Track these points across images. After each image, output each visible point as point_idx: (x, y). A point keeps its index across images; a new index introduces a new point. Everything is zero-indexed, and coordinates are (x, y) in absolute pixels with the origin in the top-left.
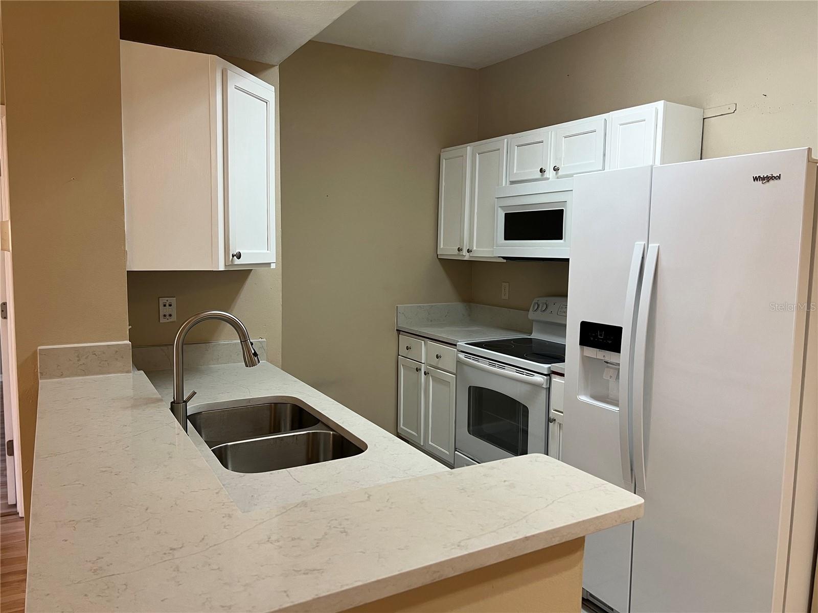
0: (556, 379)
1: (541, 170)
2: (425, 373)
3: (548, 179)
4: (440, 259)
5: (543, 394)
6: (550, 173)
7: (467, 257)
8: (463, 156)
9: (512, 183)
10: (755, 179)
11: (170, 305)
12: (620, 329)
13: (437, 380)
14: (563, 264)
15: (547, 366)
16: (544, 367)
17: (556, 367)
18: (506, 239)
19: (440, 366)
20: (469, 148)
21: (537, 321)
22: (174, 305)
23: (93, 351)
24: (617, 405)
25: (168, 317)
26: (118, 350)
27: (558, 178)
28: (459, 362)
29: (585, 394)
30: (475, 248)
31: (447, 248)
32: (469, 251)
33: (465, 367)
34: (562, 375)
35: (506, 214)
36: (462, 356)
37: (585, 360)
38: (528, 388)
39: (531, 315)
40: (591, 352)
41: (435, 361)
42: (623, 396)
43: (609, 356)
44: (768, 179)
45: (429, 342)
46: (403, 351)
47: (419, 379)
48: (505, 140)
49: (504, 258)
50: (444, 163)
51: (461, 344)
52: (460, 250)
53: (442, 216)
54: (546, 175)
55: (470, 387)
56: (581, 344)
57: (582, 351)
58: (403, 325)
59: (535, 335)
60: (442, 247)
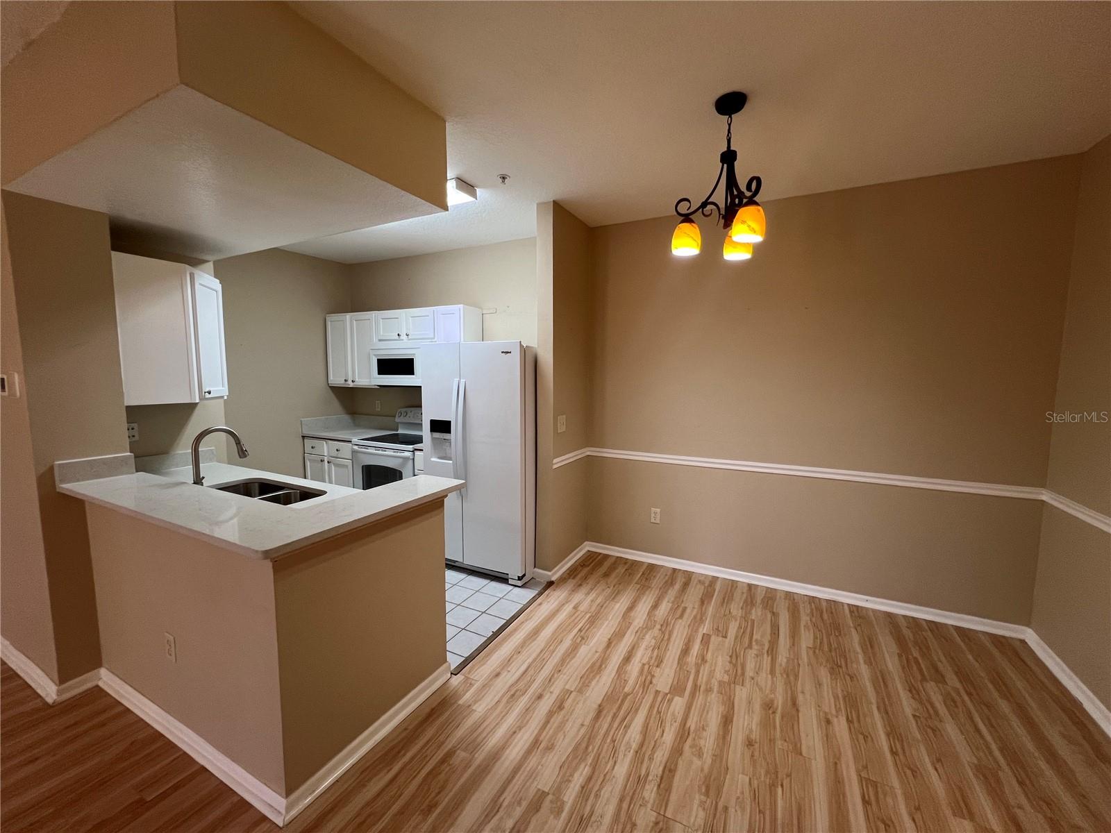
0: (417, 453)
1: (398, 335)
2: (328, 462)
3: (402, 340)
4: (330, 387)
5: (411, 462)
6: (404, 337)
7: (351, 385)
8: (344, 321)
9: (380, 340)
10: (502, 352)
11: (133, 429)
12: (450, 422)
13: (337, 465)
14: (418, 389)
15: (412, 446)
16: (410, 447)
17: (418, 446)
18: (379, 374)
19: (339, 456)
20: (348, 316)
21: (401, 423)
22: (136, 428)
23: (104, 462)
24: (450, 459)
25: (131, 437)
26: (124, 459)
27: (409, 340)
28: (354, 452)
29: (435, 457)
30: (357, 380)
31: (336, 379)
32: (353, 381)
33: (359, 454)
34: (422, 450)
35: (378, 360)
36: (356, 447)
37: (433, 439)
38: (401, 460)
39: (397, 420)
40: (437, 435)
41: (334, 453)
42: (453, 456)
43: (446, 436)
44: (508, 352)
45: (330, 442)
46: (308, 449)
47: (323, 467)
48: (374, 314)
49: (378, 386)
50: (329, 324)
51: (355, 440)
52: (346, 381)
53: (331, 359)
54: (401, 337)
55: (363, 466)
56: (431, 431)
57: (432, 434)
58: (306, 433)
59: (400, 431)
60: (332, 378)
